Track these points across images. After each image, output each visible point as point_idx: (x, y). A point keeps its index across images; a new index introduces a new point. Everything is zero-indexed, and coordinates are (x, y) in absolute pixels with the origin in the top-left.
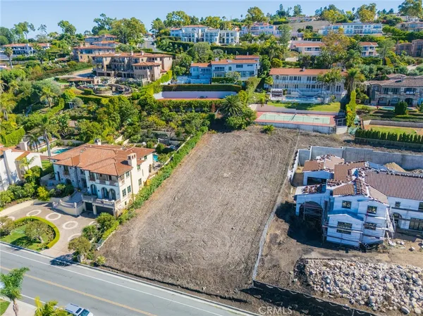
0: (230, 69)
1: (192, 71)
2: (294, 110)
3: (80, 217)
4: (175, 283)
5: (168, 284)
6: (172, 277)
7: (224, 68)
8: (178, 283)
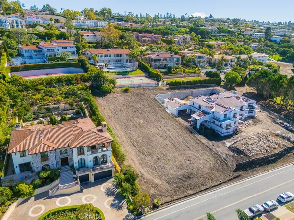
0: (58, 50)
1: (23, 52)
2: (122, 76)
3: (84, 190)
4: (207, 187)
5: (205, 190)
6: (203, 185)
7: (54, 50)
8: (209, 186)
